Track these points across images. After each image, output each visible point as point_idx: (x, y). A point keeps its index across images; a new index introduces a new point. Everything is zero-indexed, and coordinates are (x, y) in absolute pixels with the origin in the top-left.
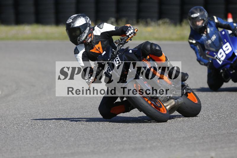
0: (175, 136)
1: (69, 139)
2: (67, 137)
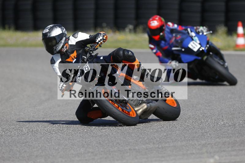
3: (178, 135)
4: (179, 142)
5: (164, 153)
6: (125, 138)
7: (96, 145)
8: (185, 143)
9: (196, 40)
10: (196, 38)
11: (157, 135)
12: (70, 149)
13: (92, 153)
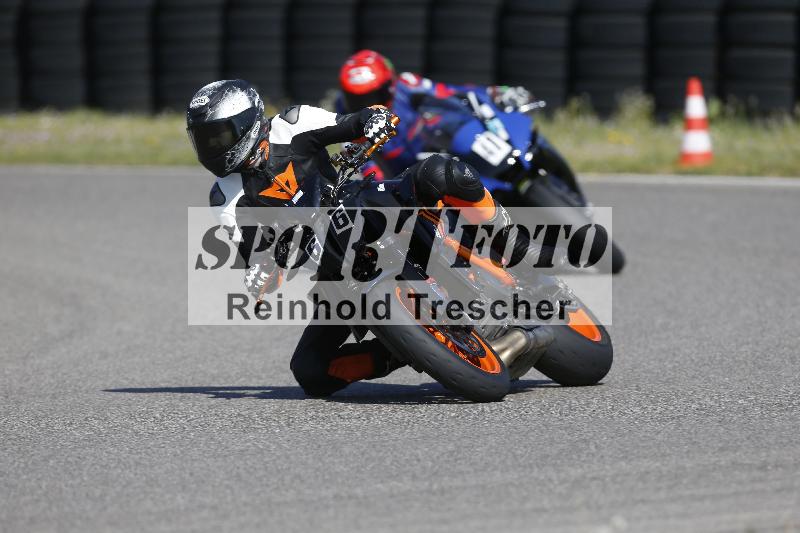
3: (493, 451)
4: (498, 474)
5: (449, 509)
6: (320, 459)
7: (226, 482)
8: (516, 476)
9: (496, 129)
10: (497, 124)
11: (426, 449)
12: (142, 496)
13: (214, 508)
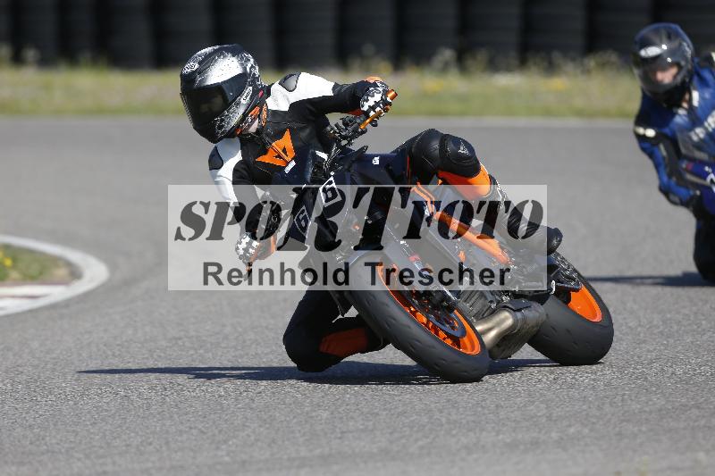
0: (635, 406)
1: (314, 414)
2: (306, 409)
